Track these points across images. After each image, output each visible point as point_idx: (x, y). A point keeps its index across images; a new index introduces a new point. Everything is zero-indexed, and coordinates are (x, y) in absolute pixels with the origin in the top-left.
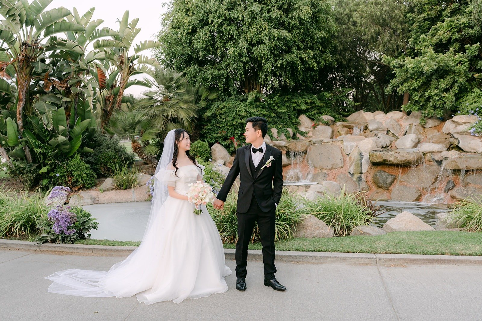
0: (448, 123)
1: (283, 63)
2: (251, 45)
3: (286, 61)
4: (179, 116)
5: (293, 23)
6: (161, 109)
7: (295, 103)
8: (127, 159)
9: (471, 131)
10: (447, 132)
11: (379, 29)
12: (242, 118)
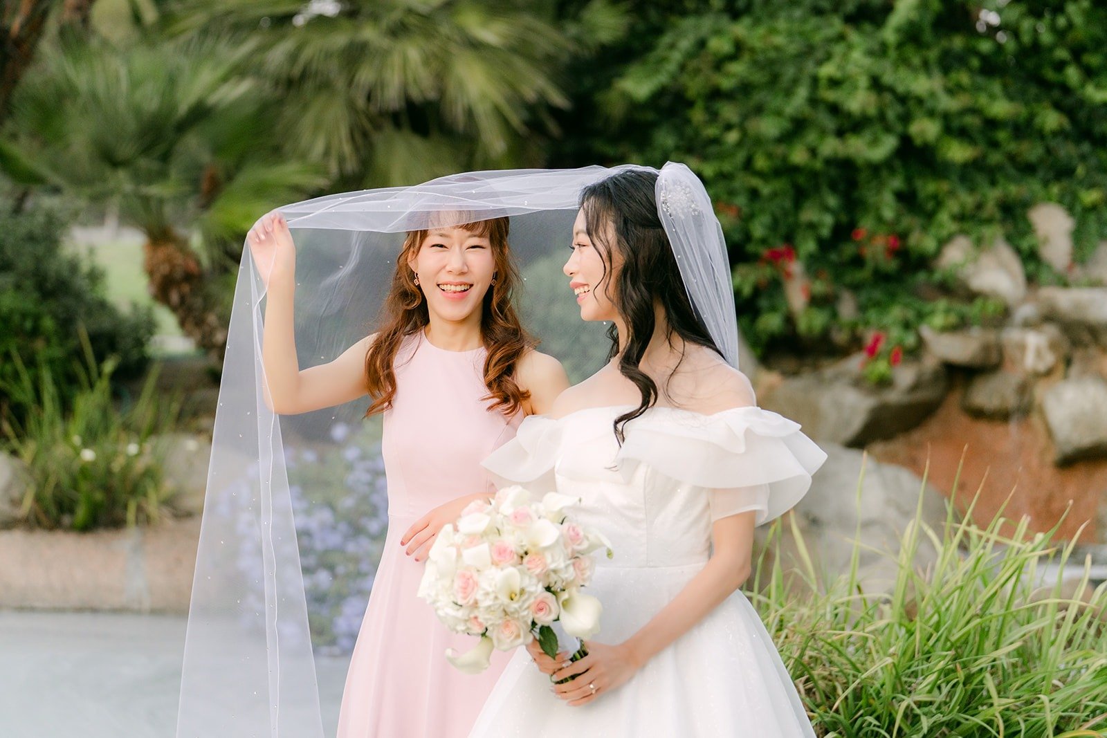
4: (452, 91)
6: (339, 40)
8: (105, 342)
12: (851, 125)
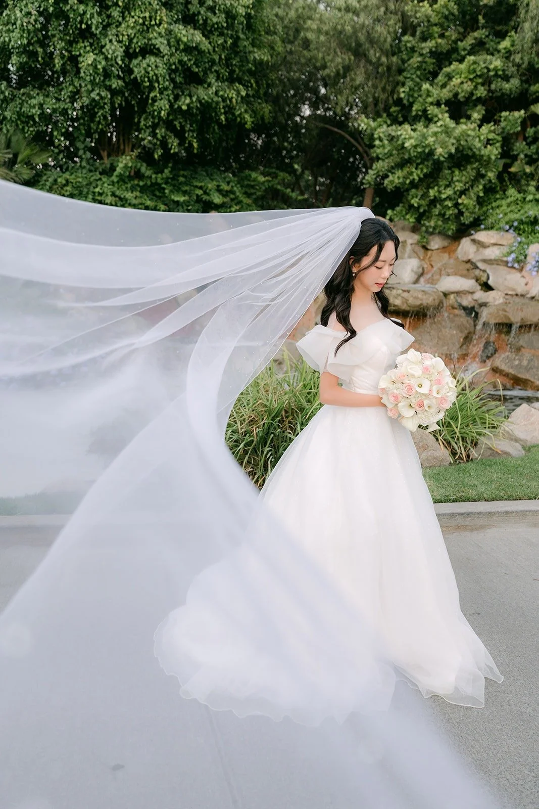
0: (465, 242)
1: (192, 102)
2: (129, 55)
3: (199, 100)
5: (215, 20)
7: (201, 188)
9: (510, 259)
10: (465, 259)
11: (350, 59)
